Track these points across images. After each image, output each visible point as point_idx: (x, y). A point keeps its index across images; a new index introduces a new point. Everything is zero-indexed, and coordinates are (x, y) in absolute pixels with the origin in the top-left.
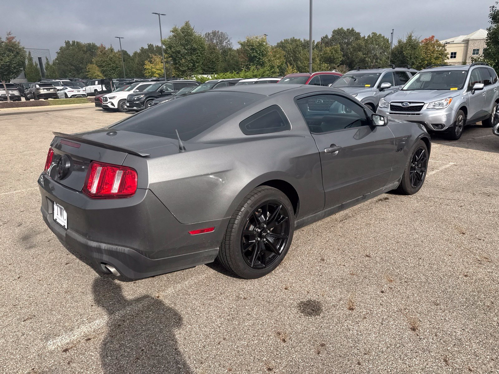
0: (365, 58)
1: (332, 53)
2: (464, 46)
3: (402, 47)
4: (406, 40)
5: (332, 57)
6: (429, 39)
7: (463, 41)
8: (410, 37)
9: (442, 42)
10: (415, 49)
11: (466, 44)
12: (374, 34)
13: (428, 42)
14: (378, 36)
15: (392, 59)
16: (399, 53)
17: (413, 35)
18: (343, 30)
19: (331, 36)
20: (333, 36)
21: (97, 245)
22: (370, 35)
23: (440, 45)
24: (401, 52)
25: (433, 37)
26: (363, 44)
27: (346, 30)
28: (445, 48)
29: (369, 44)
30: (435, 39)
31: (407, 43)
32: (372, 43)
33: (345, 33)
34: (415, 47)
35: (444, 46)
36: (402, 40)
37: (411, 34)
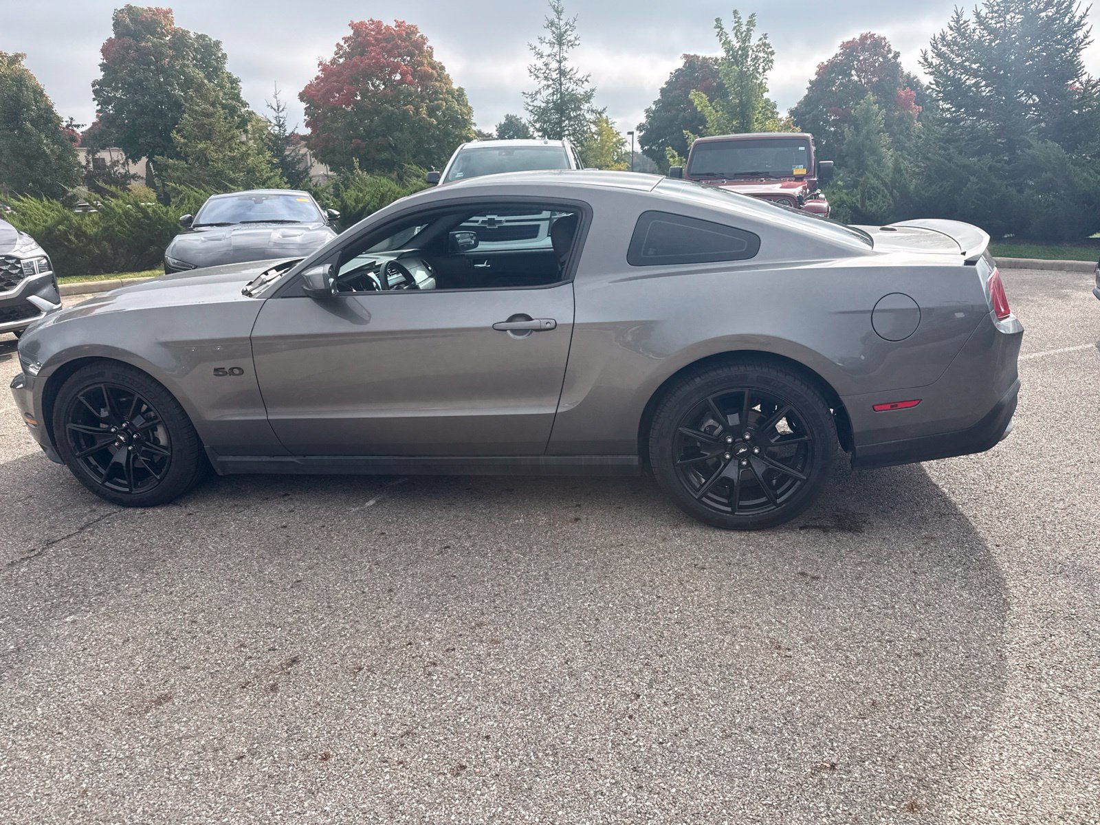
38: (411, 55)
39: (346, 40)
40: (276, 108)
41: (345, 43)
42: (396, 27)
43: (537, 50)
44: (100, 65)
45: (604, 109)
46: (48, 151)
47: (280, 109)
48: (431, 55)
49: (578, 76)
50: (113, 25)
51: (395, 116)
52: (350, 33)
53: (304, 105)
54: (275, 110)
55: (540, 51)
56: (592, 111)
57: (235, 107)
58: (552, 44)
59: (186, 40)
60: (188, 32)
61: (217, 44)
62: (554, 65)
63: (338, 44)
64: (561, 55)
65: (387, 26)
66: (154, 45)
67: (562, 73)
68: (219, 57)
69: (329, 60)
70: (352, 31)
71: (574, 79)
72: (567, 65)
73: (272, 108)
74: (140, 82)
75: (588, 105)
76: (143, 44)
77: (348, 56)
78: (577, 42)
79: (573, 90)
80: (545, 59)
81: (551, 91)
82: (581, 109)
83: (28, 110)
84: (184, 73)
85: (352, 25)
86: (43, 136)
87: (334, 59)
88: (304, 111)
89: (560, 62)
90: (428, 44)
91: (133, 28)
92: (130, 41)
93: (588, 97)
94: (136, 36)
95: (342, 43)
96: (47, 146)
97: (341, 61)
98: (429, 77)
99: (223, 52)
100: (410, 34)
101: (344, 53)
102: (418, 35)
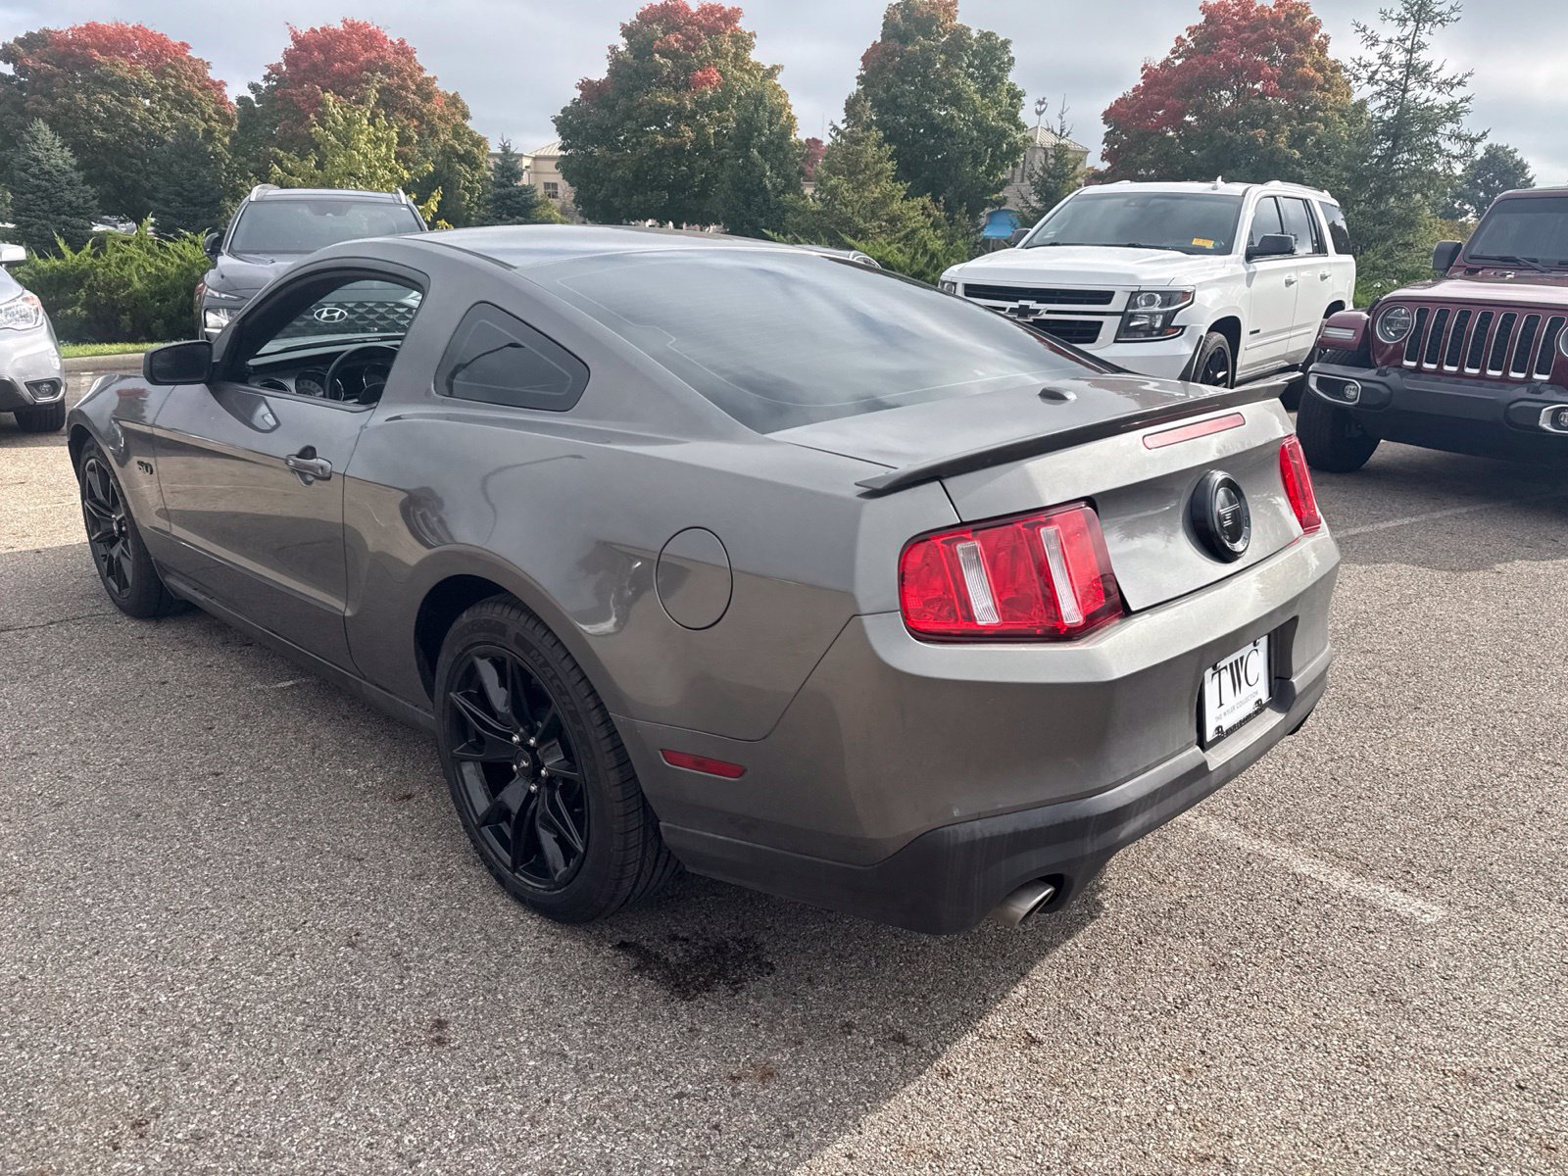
38: (1288, 49)
39: (1191, 31)
40: (1059, 133)
41: (1189, 35)
42: (1274, 7)
43: (1368, 32)
44: (857, 78)
45: (1484, 134)
46: (769, 186)
47: (1064, 134)
48: (1322, 48)
49: (1443, 75)
50: (883, 25)
51: (1234, 145)
52: (1200, 19)
53: (1106, 129)
54: (1056, 134)
55: (1374, 35)
56: (1459, 137)
57: (1006, 131)
58: (1403, 21)
59: (964, 40)
60: (969, 29)
61: (1006, 44)
62: (1399, 57)
63: (1179, 38)
64: (1416, 39)
65: (1262, 6)
66: (923, 49)
67: (1411, 69)
68: (1003, 63)
69: (1159, 62)
70: (1203, 18)
71: (1434, 81)
72: (1422, 57)
73: (1053, 132)
74: (895, 98)
75: (1455, 126)
76: (910, 48)
77: (1189, 54)
78: (1454, 16)
79: (1427, 101)
80: (1382, 47)
81: (1383, 101)
82: (1435, 133)
83: (759, 135)
84: (951, 85)
85: (1204, 9)
86: (767, 167)
87: (1168, 59)
88: (1103, 137)
89: (1410, 51)
90: (1321, 31)
91: (903, 28)
92: (895, 44)
93: (1453, 113)
94: (905, 38)
95: (1185, 36)
96: (770, 179)
97: (1178, 62)
98: (1307, 83)
99: (1011, 55)
100: (1294, 17)
101: (1185, 51)
102: (1309, 17)
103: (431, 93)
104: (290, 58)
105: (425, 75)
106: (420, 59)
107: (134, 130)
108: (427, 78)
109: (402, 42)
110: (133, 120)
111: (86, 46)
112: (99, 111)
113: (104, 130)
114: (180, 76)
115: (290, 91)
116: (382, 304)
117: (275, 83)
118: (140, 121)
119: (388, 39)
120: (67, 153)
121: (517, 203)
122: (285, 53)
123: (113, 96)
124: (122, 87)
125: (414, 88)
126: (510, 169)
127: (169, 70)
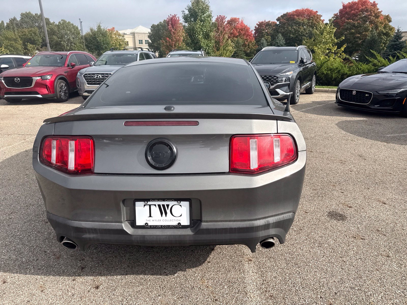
0: (61, 41)
1: (31, 35)
2: (132, 37)
3: (95, 34)
4: (97, 29)
5: (33, 39)
6: (111, 29)
7: (131, 34)
8: (99, 27)
9: (121, 32)
10: (105, 36)
11: (133, 36)
12: (64, 21)
13: (111, 32)
14: (67, 23)
15: (87, 44)
16: (93, 39)
17: (101, 25)
18: (32, 15)
19: (20, 19)
20: (22, 19)
21: (265, 222)
22: (60, 21)
23: (119, 35)
24: (95, 38)
25: (114, 28)
26: (56, 29)
27: (34, 15)
28: (125, 38)
29: (62, 29)
30: (115, 29)
31: (98, 31)
32: (63, 28)
33: (34, 17)
34: (105, 35)
35: (123, 36)
36: (93, 28)
37: (100, 25)
103: (379, 16)
104: (341, 11)
105: (379, 11)
106: (378, 6)
107: (299, 34)
108: (379, 12)
109: (374, 2)
110: (300, 32)
111: (294, 15)
112: (293, 30)
113: (293, 35)
114: (313, 20)
115: (338, 20)
116: (270, 76)
117: (335, 19)
118: (301, 32)
119: (370, 2)
120: (284, 41)
121: (398, 46)
122: (340, 10)
123: (297, 27)
124: (299, 24)
125: (374, 15)
126: (398, 36)
127: (311, 18)
